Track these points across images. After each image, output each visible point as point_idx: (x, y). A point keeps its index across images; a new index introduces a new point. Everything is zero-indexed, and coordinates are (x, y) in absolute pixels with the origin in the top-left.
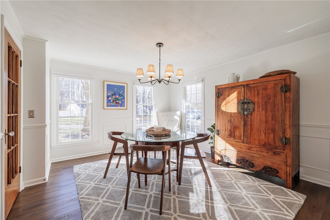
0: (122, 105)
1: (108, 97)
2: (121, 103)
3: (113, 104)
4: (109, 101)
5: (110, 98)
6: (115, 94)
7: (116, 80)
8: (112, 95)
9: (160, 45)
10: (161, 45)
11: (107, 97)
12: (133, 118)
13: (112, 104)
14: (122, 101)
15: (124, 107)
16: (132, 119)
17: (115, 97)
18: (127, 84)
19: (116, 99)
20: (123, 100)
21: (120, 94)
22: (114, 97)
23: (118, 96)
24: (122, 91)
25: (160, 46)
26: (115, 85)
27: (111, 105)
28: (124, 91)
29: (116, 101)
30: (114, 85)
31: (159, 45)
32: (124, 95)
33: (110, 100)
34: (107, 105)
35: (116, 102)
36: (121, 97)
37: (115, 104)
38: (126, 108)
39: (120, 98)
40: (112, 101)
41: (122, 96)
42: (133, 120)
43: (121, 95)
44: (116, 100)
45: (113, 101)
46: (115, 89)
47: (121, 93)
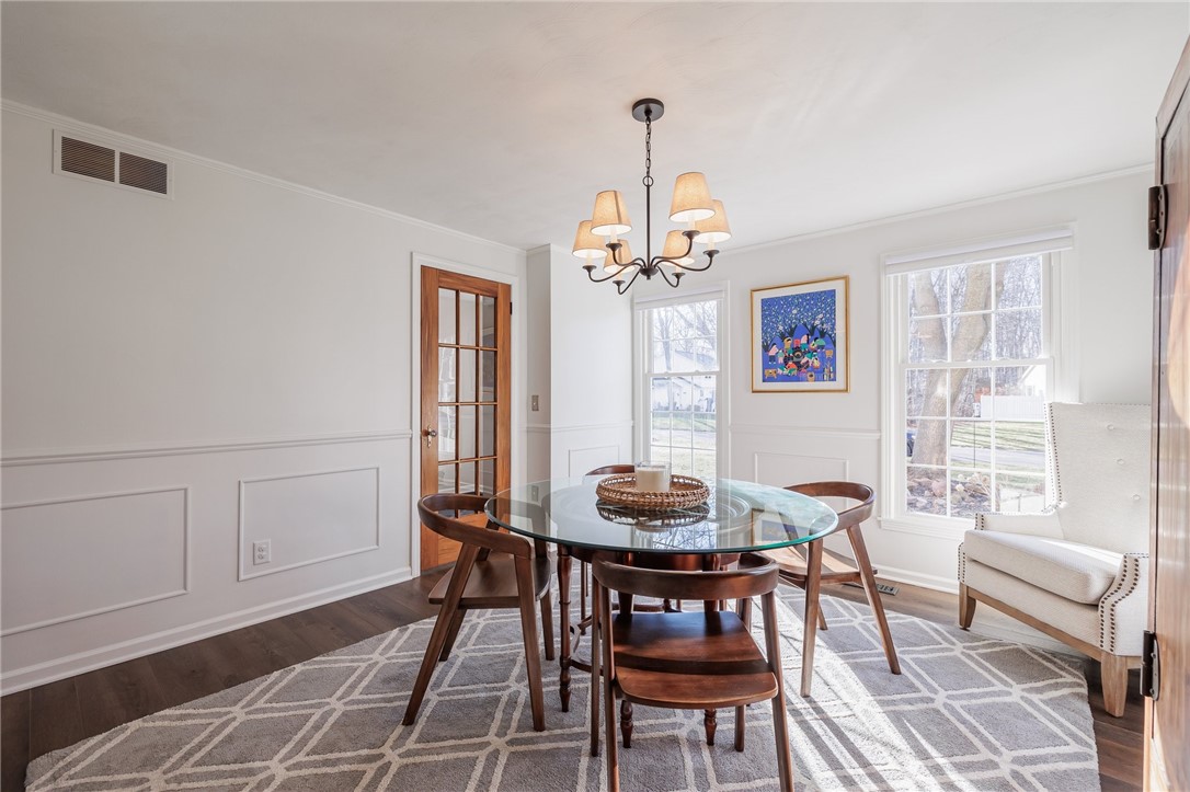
0: (826, 370)
1: (768, 346)
2: (817, 363)
3: (786, 372)
4: (769, 361)
5: (773, 351)
6: (792, 333)
7: (795, 274)
8: (783, 337)
9: (647, 109)
10: (653, 106)
11: (763, 346)
12: (880, 430)
13: (780, 371)
14: (823, 359)
15: (834, 380)
16: (877, 435)
17: (792, 344)
18: (846, 279)
19: (797, 349)
20: (829, 353)
21: (814, 327)
22: (788, 344)
23: (804, 340)
24: (821, 316)
25: (648, 112)
26: (794, 297)
27: (778, 375)
28: (833, 312)
29: (795, 359)
30: (789, 297)
31: (642, 107)
32: (833, 329)
33: (773, 358)
34: (764, 375)
35: (797, 363)
36: (821, 342)
37: (795, 372)
38: (843, 387)
39: (813, 344)
40: (781, 360)
41: (823, 334)
42: (879, 441)
43: (817, 334)
44: (798, 357)
45: (786, 360)
46: (791, 311)
47: (817, 322)
